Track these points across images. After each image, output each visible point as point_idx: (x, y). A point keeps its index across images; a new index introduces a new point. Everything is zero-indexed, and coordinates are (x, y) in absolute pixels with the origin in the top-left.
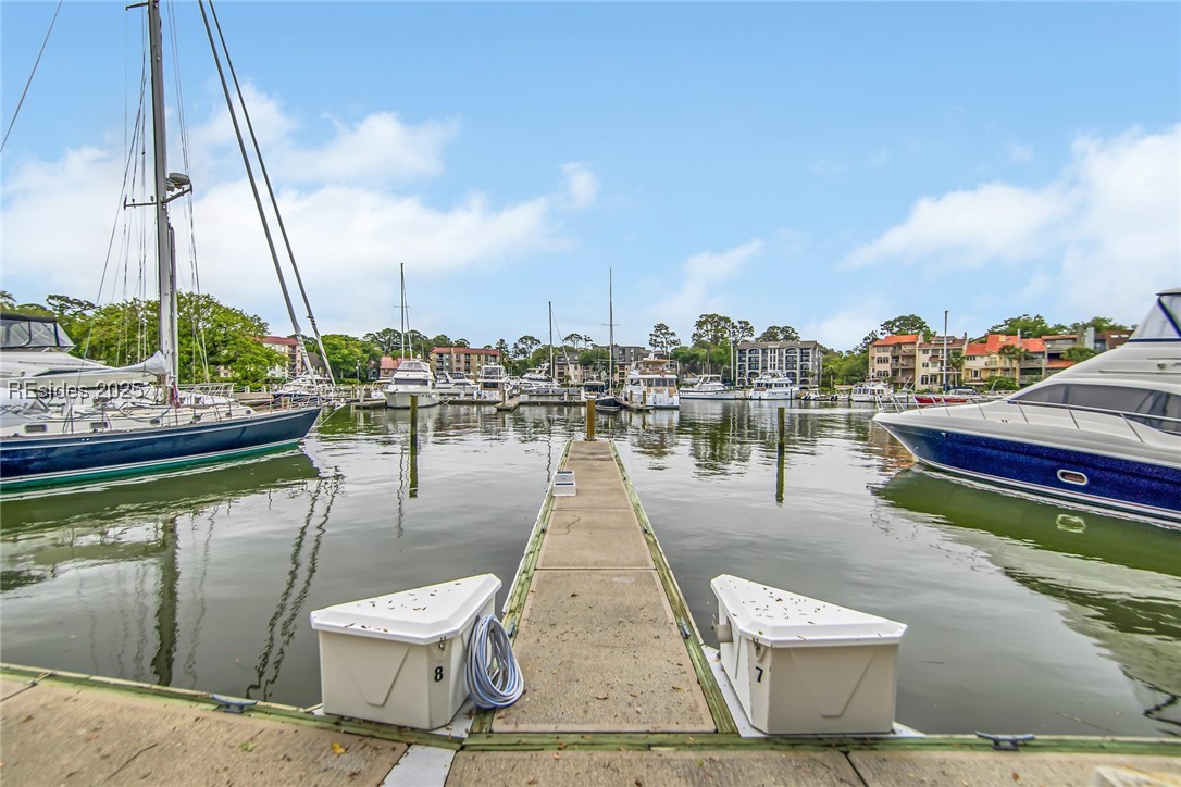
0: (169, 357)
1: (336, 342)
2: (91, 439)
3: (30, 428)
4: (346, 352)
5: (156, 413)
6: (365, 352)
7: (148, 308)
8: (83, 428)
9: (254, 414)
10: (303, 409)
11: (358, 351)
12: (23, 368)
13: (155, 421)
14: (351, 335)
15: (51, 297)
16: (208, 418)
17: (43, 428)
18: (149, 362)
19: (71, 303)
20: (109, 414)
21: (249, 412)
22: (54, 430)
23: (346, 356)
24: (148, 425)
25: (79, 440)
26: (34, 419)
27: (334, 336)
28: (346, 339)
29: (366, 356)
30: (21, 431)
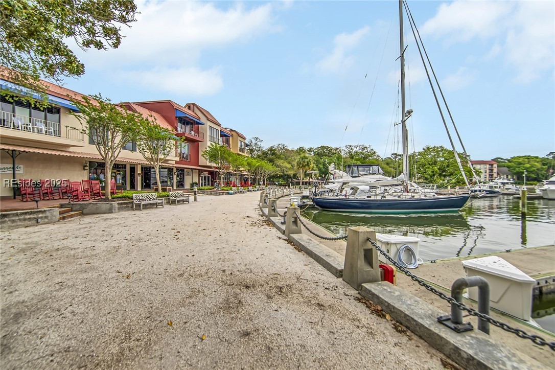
0: (406, 175)
1: (521, 160)
2: (381, 201)
3: (368, 197)
4: (528, 165)
5: (399, 194)
6: (544, 164)
7: (419, 155)
8: (379, 198)
9: (436, 196)
10: (460, 196)
11: (538, 165)
12: (371, 180)
13: (399, 197)
14: (532, 155)
15: (392, 154)
16: (417, 197)
17: (370, 197)
18: (399, 177)
19: (398, 155)
20: (386, 194)
21: (434, 195)
22: (373, 198)
23: (528, 168)
24: (397, 198)
25: (377, 201)
26: (369, 195)
27: (520, 157)
28: (528, 158)
29: (545, 167)
30: (366, 198)
